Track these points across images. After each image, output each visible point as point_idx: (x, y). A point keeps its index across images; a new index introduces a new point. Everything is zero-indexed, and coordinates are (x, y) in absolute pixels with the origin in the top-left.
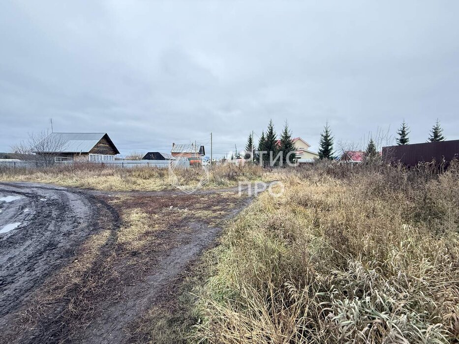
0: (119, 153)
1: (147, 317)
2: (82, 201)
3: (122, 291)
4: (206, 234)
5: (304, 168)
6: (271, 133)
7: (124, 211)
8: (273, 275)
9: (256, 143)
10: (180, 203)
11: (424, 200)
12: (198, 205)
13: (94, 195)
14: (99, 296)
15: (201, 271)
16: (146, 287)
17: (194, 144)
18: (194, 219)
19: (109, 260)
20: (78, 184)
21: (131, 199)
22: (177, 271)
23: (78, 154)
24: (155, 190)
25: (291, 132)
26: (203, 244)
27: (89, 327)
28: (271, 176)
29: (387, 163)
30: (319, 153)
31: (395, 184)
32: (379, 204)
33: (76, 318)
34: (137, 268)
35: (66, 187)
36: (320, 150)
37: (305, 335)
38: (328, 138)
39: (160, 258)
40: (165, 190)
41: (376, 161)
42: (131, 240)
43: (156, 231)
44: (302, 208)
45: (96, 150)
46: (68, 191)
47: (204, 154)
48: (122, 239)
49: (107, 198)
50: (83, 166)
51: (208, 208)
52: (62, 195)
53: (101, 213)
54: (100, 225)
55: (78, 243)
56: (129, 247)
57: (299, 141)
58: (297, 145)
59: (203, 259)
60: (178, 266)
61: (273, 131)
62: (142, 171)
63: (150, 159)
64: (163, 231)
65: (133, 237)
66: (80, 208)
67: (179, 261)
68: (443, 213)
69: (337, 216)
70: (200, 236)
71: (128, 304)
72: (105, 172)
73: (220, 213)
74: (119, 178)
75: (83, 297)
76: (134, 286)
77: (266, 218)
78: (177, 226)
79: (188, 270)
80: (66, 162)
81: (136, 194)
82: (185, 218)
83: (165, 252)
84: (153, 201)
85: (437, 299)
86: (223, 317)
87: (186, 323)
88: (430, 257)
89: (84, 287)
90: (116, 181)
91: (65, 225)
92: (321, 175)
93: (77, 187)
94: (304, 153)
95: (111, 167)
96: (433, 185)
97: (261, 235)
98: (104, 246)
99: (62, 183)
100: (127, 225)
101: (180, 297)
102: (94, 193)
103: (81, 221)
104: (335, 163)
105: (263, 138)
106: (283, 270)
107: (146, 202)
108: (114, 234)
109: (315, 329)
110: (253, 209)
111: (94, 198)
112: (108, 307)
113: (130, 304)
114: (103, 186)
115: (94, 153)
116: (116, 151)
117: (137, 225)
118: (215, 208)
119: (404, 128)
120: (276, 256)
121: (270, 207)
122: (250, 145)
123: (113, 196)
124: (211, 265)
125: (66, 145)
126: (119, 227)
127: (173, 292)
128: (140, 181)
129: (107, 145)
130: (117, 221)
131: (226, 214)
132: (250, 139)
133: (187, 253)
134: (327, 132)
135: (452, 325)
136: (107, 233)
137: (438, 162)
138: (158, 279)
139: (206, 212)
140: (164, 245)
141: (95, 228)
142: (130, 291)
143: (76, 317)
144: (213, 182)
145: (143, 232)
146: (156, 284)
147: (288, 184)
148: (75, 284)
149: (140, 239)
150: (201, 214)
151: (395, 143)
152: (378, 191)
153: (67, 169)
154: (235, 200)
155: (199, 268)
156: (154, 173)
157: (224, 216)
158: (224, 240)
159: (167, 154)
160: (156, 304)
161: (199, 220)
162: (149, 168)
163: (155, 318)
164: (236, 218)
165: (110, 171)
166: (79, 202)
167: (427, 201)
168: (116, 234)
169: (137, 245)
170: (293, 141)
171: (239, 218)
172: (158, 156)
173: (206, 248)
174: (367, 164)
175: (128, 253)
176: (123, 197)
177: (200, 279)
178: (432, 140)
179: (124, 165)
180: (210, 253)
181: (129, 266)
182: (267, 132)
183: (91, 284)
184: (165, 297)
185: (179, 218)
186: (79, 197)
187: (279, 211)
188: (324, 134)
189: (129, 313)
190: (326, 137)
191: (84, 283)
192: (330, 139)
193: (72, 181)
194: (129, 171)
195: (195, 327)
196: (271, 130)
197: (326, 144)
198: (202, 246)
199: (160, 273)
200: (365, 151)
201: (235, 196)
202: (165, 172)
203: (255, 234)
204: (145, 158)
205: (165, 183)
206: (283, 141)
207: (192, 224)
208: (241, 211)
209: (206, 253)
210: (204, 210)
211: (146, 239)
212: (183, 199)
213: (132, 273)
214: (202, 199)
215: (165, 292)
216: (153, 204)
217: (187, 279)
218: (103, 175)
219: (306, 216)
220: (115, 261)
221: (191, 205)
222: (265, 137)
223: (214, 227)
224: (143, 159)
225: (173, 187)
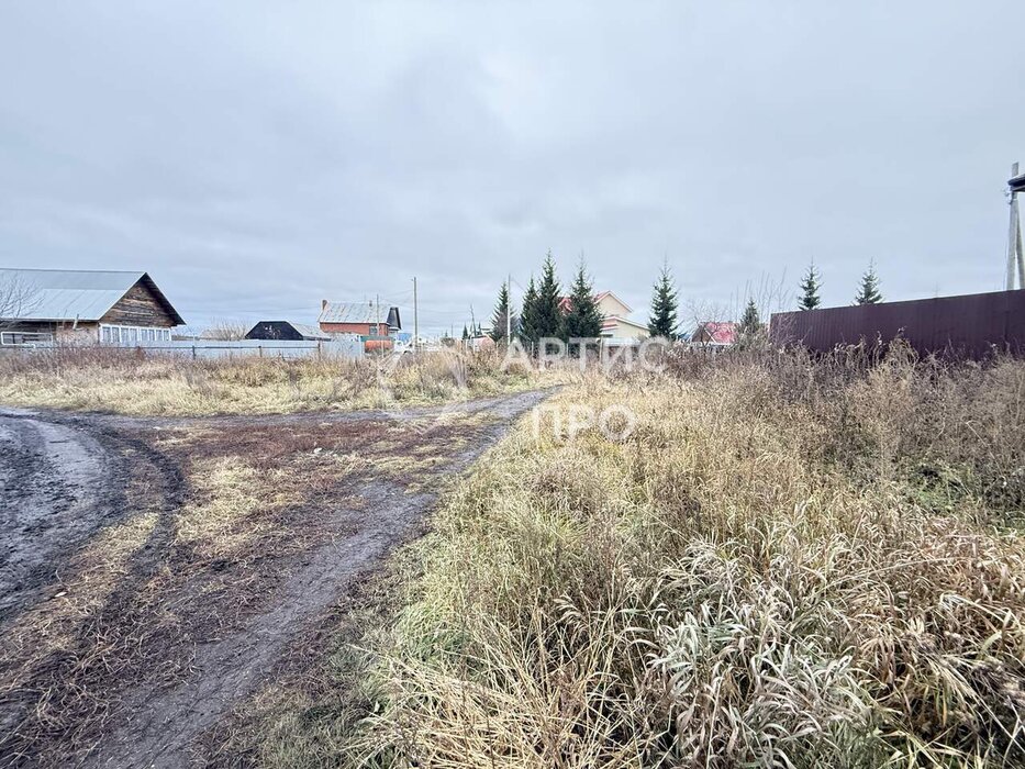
0: (182, 322)
1: (248, 714)
2: (82, 443)
3: (186, 659)
4: (400, 510)
6: (549, 280)
7: (197, 464)
8: (544, 591)
9: (517, 307)
10: (339, 441)
11: (843, 420)
12: (382, 444)
13: (116, 426)
14: (123, 676)
15: (384, 595)
16: (249, 642)
17: (375, 303)
18: (372, 476)
19: (151, 585)
20: (69, 400)
21: (214, 436)
22: (327, 598)
23: (69, 324)
24: (277, 411)
25: (591, 278)
26: (392, 533)
27: (94, 753)
28: (549, 375)
29: (779, 347)
30: (650, 326)
31: (791, 389)
32: (760, 429)
33: (56, 738)
34: (227, 599)
35: (36, 408)
36: (652, 320)
37: (606, 713)
38: (668, 295)
39: (286, 573)
40: (302, 412)
41: (758, 342)
42: (212, 534)
43: (276, 509)
45: (120, 316)
46: (40, 419)
47: (399, 327)
48: (187, 531)
49: (153, 434)
50: (83, 354)
51: (405, 450)
52: (25, 430)
53: (135, 471)
54: (131, 501)
55: (68, 549)
56: (206, 551)
57: (608, 299)
58: (605, 309)
59: (391, 566)
60: (330, 587)
61: (554, 277)
62: (245, 365)
63: (264, 338)
64: (295, 507)
65: (217, 526)
66: (74, 461)
67: (332, 575)
68: (873, 443)
69: (679, 458)
70: (385, 514)
71: (202, 687)
72: (146, 368)
73: (434, 461)
74: (184, 384)
75: (77, 682)
76: (219, 642)
77: (535, 466)
78: (330, 495)
79: (355, 593)
80: (34, 344)
81: (228, 423)
82: (351, 476)
83: (300, 555)
84: (271, 438)
85: (850, 613)
86: (430, 694)
87: (345, 716)
88: (846, 526)
89: (81, 657)
90: (175, 392)
91: (32, 507)
93: (67, 409)
94: (620, 326)
95: (164, 358)
96: (857, 390)
97: (523, 509)
98: (141, 552)
99: (25, 399)
100: (203, 497)
101: (335, 661)
102: (115, 423)
103: (78, 493)
104: (679, 347)
105: (532, 291)
106: (565, 578)
107: (254, 440)
108: (166, 523)
109: (623, 697)
110: (507, 448)
111: (115, 434)
112: (147, 700)
113: (207, 685)
114: (141, 404)
115: (117, 321)
116: (174, 319)
117: (228, 497)
118: (422, 449)
119: (812, 275)
120: (552, 548)
121: (544, 443)
122: (504, 308)
123: (168, 428)
124: (407, 579)
125: (34, 299)
126: (180, 504)
127: (315, 649)
128: (239, 391)
129: (151, 304)
130: (175, 489)
131: (447, 463)
132: (505, 293)
133: (355, 555)
134: (665, 280)
135: (877, 659)
136: (149, 521)
137: (871, 344)
138: (279, 621)
139: (401, 460)
140: (297, 541)
141: (116, 508)
142: (209, 654)
143: (58, 735)
144: (420, 391)
145: (245, 513)
146: (273, 633)
147: (584, 391)
148: (57, 653)
149: (236, 530)
150: (390, 464)
151: (795, 306)
152: (758, 405)
153: (39, 363)
154: (467, 432)
155: (381, 588)
156: (275, 371)
157: (442, 467)
158: (440, 521)
159: (308, 327)
160: (273, 680)
161: (384, 478)
162: (262, 359)
163: (269, 712)
164: (469, 471)
165: (160, 368)
166: (74, 445)
167: (848, 421)
168: (173, 521)
169: (227, 544)
170: (595, 300)
171: (475, 471)
172: (287, 332)
173: (397, 540)
174: (742, 348)
175: (203, 565)
176: (194, 432)
177: (382, 612)
178: (861, 301)
179: (198, 352)
180: (407, 551)
181: (205, 597)
182: (540, 278)
183: (102, 648)
184: (297, 661)
185: (336, 476)
186: (74, 434)
187: (563, 452)
188: (661, 286)
189: (203, 707)
190: (663, 292)
191: (81, 647)
192: (672, 297)
193: (54, 392)
194: (211, 367)
195: (366, 723)
196: (551, 273)
197: (665, 307)
198: (390, 536)
199: (286, 607)
200: (739, 322)
201: (469, 422)
202: (303, 369)
203: (509, 503)
204: (252, 335)
205: (303, 394)
206: (576, 299)
207: (367, 488)
208: (482, 453)
209: (397, 553)
210: (397, 454)
211: (252, 529)
212: (347, 432)
213: (214, 612)
214: (393, 429)
215: (297, 650)
216: (271, 446)
217: (352, 615)
218: (141, 378)
219: (617, 460)
220: (168, 585)
221: (364, 445)
222: (536, 290)
223: (419, 493)
224: (246, 338)
225: (323, 404)
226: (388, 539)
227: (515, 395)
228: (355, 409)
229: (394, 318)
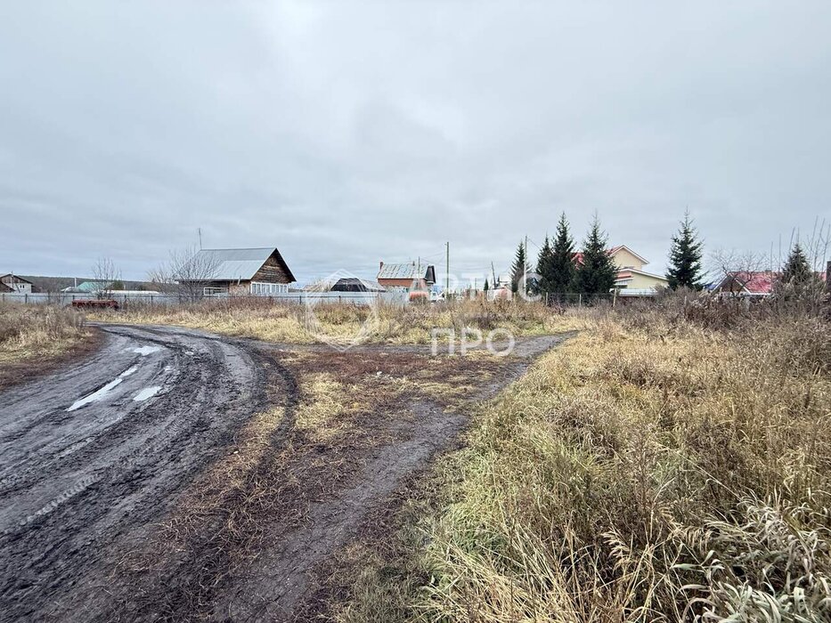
0: (294, 280)
1: (343, 559)
2: (243, 358)
3: (304, 510)
4: (440, 426)
5: (635, 308)
6: (563, 238)
7: (304, 376)
9: (533, 259)
10: (394, 367)
12: (424, 372)
13: (259, 348)
14: (270, 513)
15: (433, 491)
16: (341, 507)
17: (416, 263)
18: (418, 397)
19: (283, 455)
20: (236, 330)
21: (313, 358)
22: (391, 486)
23: (236, 281)
25: (605, 235)
26: (436, 443)
27: (257, 560)
28: (563, 322)
30: (668, 277)
32: (818, 387)
33: (238, 544)
34: (327, 474)
35: (220, 334)
36: (671, 271)
38: (690, 246)
39: (363, 461)
40: (367, 344)
41: (809, 292)
42: (315, 426)
43: (355, 413)
44: (632, 388)
45: (262, 276)
46: (221, 341)
47: (435, 281)
48: (302, 423)
49: (280, 354)
50: (242, 301)
51: (442, 378)
52: (214, 347)
53: (270, 378)
54: (269, 397)
55: (238, 424)
56: (313, 438)
57: (622, 253)
58: (619, 262)
59: (437, 469)
61: (568, 236)
64: (367, 414)
65: (318, 421)
66: (239, 369)
67: (394, 469)
69: (716, 408)
70: (429, 427)
71: (314, 532)
72: (274, 311)
73: (465, 389)
74: (295, 321)
75: (246, 511)
76: (323, 503)
77: (556, 402)
79: (411, 486)
80: (219, 294)
81: (322, 350)
82: (403, 395)
84: (348, 361)
86: (476, 580)
87: (409, 581)
89: (249, 495)
90: (289, 327)
91: (220, 395)
92: (673, 320)
93: (234, 335)
94: (635, 278)
95: (284, 304)
98: (276, 432)
99: (214, 328)
100: (310, 400)
102: (259, 346)
103: (242, 389)
104: (706, 297)
105: (546, 249)
107: (338, 362)
108: (289, 414)
110: (528, 383)
111: (259, 353)
112: (284, 533)
113: (317, 532)
114: (272, 334)
115: (260, 280)
116: (290, 278)
117: (324, 401)
118: (456, 379)
121: (563, 381)
122: (521, 263)
123: (287, 350)
124: (450, 482)
125: (220, 267)
126: (296, 403)
129: (278, 268)
130: (293, 392)
131: (476, 392)
132: (521, 251)
133: (409, 456)
134: (686, 232)
136: (279, 412)
138: (360, 496)
139: (440, 386)
140: (369, 439)
141: (262, 401)
142: (317, 510)
143: (239, 542)
145: (334, 414)
147: (601, 339)
148: (236, 489)
149: (330, 426)
150: (431, 388)
153: (221, 307)
154: (492, 366)
155: (430, 485)
156: (349, 313)
157: (472, 394)
158: (474, 438)
160: (358, 539)
161: (427, 398)
162: (340, 304)
163: (356, 563)
164: (496, 399)
165: (282, 310)
166: (238, 358)
168: (293, 414)
169: (325, 434)
170: (609, 254)
171: (500, 400)
173: (441, 450)
175: (312, 447)
176: (302, 354)
177: (432, 504)
180: (449, 459)
181: (314, 469)
182: (554, 236)
183: (259, 492)
184: (373, 529)
185: (393, 393)
186: (238, 351)
187: (583, 391)
188: (681, 238)
189: (316, 547)
191: (248, 488)
193: (226, 325)
195: (426, 591)
196: (564, 232)
197: (686, 258)
199: (364, 487)
200: (781, 270)
201: (492, 359)
203: (534, 432)
206: (589, 254)
207: (416, 405)
208: (505, 386)
209: (440, 460)
210: (436, 381)
211: (339, 426)
212: (399, 361)
213: (319, 481)
214: (432, 361)
215: (372, 520)
216: (349, 367)
217: (410, 502)
218: (272, 316)
219: (641, 405)
220: (291, 457)
221: (411, 371)
222: (550, 247)
223: (456, 414)
225: (381, 339)
226: (433, 448)
227: (532, 338)
228: (404, 344)
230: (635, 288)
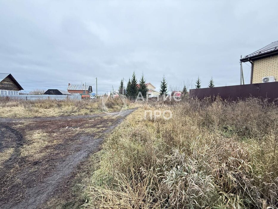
0: (22, 89)
1: (45, 207)
3: (24, 193)
4: (93, 144)
5: (152, 100)
6: (134, 79)
7: (27, 133)
8: (134, 163)
9: (125, 86)
10: (74, 124)
11: (206, 116)
12: (87, 125)
15: (88, 168)
16: (45, 186)
17: (84, 84)
18: (84, 134)
19: (12, 171)
21: (33, 124)
22: (71, 170)
24: (54, 116)
25: (145, 79)
26: (90, 150)
28: (134, 105)
29: (191, 98)
30: (160, 92)
31: (195, 108)
32: (188, 119)
34: (38, 173)
36: (161, 90)
37: (151, 195)
38: (165, 84)
39: (58, 164)
40: (62, 116)
41: (187, 96)
42: (33, 154)
43: (54, 145)
44: (150, 123)
45: (1, 87)
47: (92, 91)
48: (24, 153)
49: (12, 123)
51: (94, 126)
53: (6, 135)
54: (4, 145)
56: (31, 159)
57: (150, 85)
58: (149, 87)
59: (90, 160)
60: (71, 167)
61: (136, 79)
62: (43, 102)
63: (50, 94)
64: (60, 144)
65: (35, 151)
67: (72, 163)
68: (213, 121)
69: (168, 126)
70: (88, 145)
71: (30, 201)
72: (10, 103)
73: (102, 129)
74: (23, 108)
76: (35, 187)
77: (131, 130)
78: (71, 140)
79: (79, 168)
81: (38, 120)
82: (78, 134)
83: (62, 158)
84: (52, 124)
85: (210, 163)
86: (102, 195)
87: (76, 205)
88: (208, 143)
90: (20, 110)
92: (161, 104)
94: (153, 92)
95: (16, 100)
96: (209, 108)
97: (128, 141)
98: (8, 161)
101: (73, 189)
105: (129, 82)
106: (140, 160)
107: (47, 125)
108: (17, 151)
109: (156, 191)
110: (123, 125)
113: (31, 201)
114: (8, 114)
116: (19, 88)
117: (38, 142)
118: (99, 126)
119: (199, 80)
120: (136, 152)
121: (133, 123)
122: (122, 86)
123: (17, 122)
124: (95, 163)
126: (22, 145)
127: (67, 186)
128: (41, 110)
129: (12, 83)
130: (20, 140)
131: (106, 130)
132: (122, 83)
133: (79, 157)
134: (164, 80)
135: (216, 174)
136: (11, 151)
137: (212, 97)
138: (55, 178)
139: (93, 129)
140: (61, 154)
142: (31, 191)
144: (98, 110)
145: (44, 147)
146: (53, 182)
147: (144, 110)
149: (41, 152)
150: (89, 130)
151: (195, 88)
152: (187, 112)
154: (112, 120)
155: (87, 166)
156: (53, 104)
157: (105, 131)
158: (105, 146)
159: (64, 91)
160: (53, 197)
161: (88, 134)
162: (49, 100)
163: (52, 206)
164: (112, 132)
165: (15, 103)
167: (208, 116)
168: (19, 150)
169: (38, 156)
170: (146, 85)
171: (114, 132)
172: (57, 92)
173: (92, 152)
174: (183, 98)
175: (30, 163)
176: (26, 123)
177: (88, 173)
178: (210, 87)
179: (28, 98)
180: (95, 155)
181: (31, 173)
182: (132, 79)
184: (61, 190)
185: (73, 134)
187: (138, 125)
188: (163, 82)
190: (164, 83)
192: (166, 85)
194: (32, 103)
195: (83, 206)
196: (134, 78)
197: (164, 88)
198: (90, 151)
199: (58, 174)
200: (182, 91)
201: (112, 118)
202: (62, 103)
203: (124, 140)
204: (46, 93)
205: (62, 111)
206: (141, 85)
207: (82, 138)
208: (116, 127)
209: (92, 156)
210: (91, 128)
211: (46, 151)
212: (76, 122)
213: (34, 178)
214: (90, 120)
215: (61, 186)
216: (52, 126)
217: (78, 175)
218: (8, 106)
219: (153, 127)
220: (17, 171)
221: (82, 125)
222: (131, 82)
223: (98, 138)
224: (44, 94)
225: (69, 113)
226: (89, 152)
228: (79, 115)
229: (90, 89)
230: (153, 95)
